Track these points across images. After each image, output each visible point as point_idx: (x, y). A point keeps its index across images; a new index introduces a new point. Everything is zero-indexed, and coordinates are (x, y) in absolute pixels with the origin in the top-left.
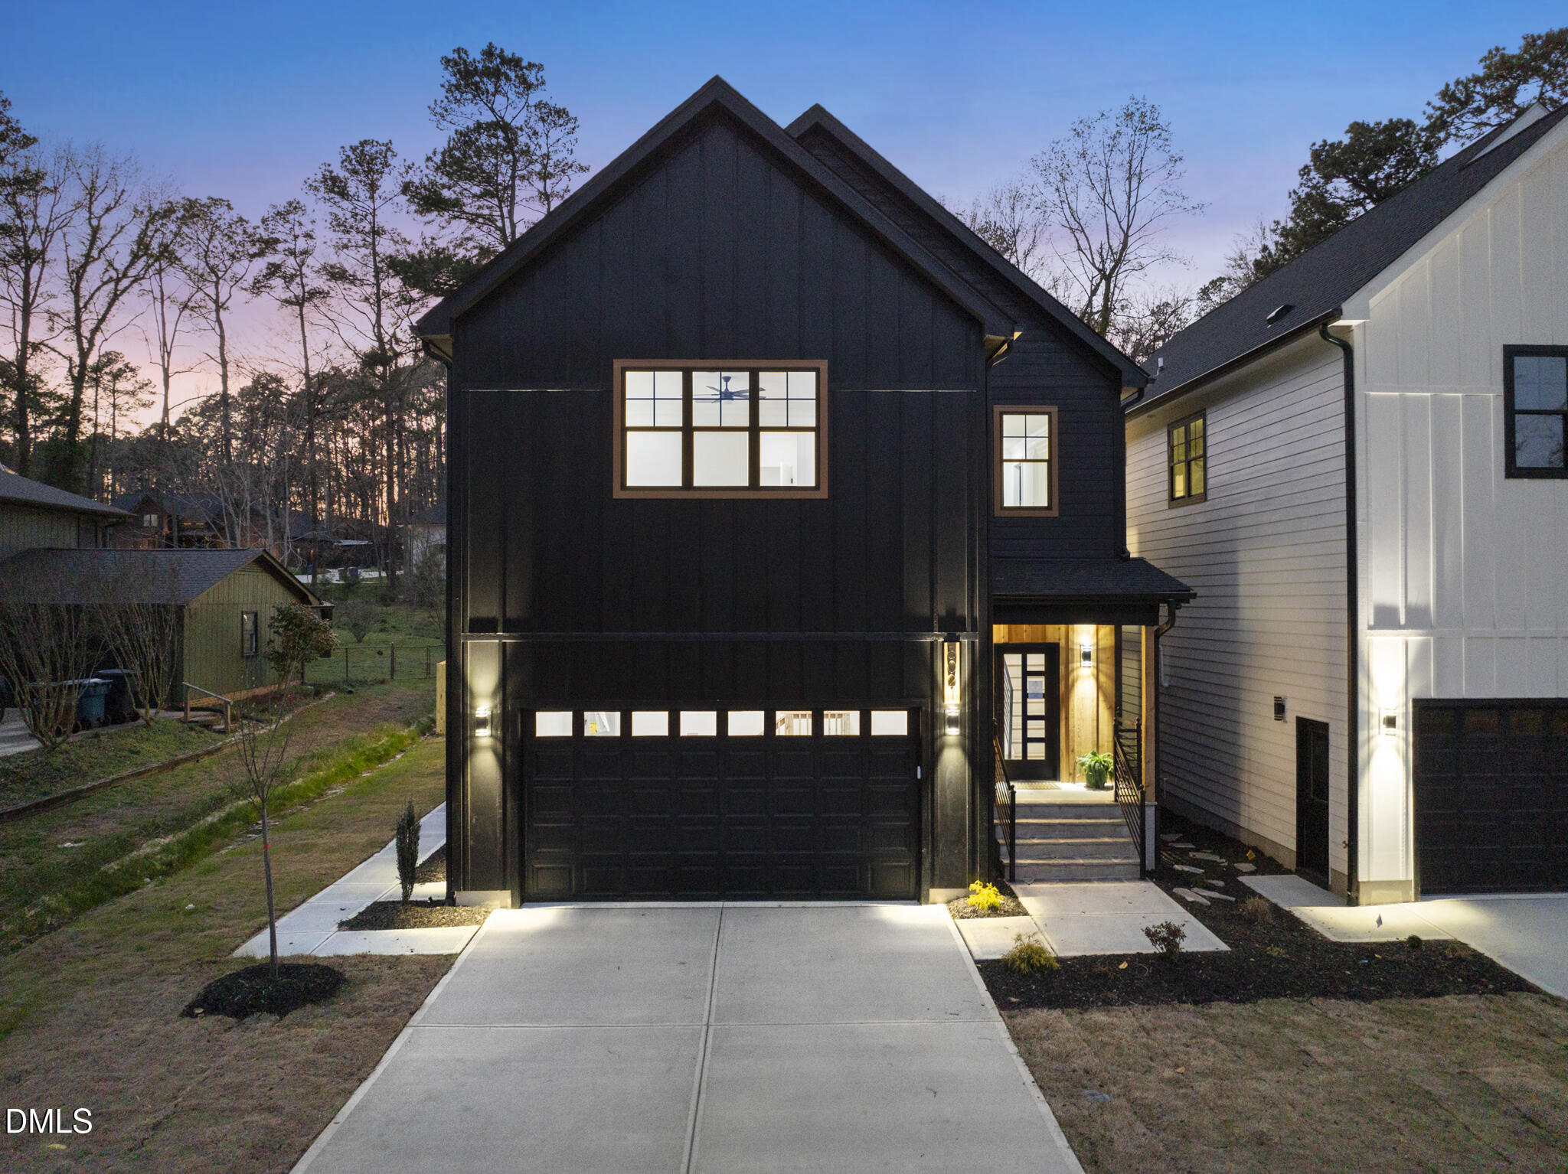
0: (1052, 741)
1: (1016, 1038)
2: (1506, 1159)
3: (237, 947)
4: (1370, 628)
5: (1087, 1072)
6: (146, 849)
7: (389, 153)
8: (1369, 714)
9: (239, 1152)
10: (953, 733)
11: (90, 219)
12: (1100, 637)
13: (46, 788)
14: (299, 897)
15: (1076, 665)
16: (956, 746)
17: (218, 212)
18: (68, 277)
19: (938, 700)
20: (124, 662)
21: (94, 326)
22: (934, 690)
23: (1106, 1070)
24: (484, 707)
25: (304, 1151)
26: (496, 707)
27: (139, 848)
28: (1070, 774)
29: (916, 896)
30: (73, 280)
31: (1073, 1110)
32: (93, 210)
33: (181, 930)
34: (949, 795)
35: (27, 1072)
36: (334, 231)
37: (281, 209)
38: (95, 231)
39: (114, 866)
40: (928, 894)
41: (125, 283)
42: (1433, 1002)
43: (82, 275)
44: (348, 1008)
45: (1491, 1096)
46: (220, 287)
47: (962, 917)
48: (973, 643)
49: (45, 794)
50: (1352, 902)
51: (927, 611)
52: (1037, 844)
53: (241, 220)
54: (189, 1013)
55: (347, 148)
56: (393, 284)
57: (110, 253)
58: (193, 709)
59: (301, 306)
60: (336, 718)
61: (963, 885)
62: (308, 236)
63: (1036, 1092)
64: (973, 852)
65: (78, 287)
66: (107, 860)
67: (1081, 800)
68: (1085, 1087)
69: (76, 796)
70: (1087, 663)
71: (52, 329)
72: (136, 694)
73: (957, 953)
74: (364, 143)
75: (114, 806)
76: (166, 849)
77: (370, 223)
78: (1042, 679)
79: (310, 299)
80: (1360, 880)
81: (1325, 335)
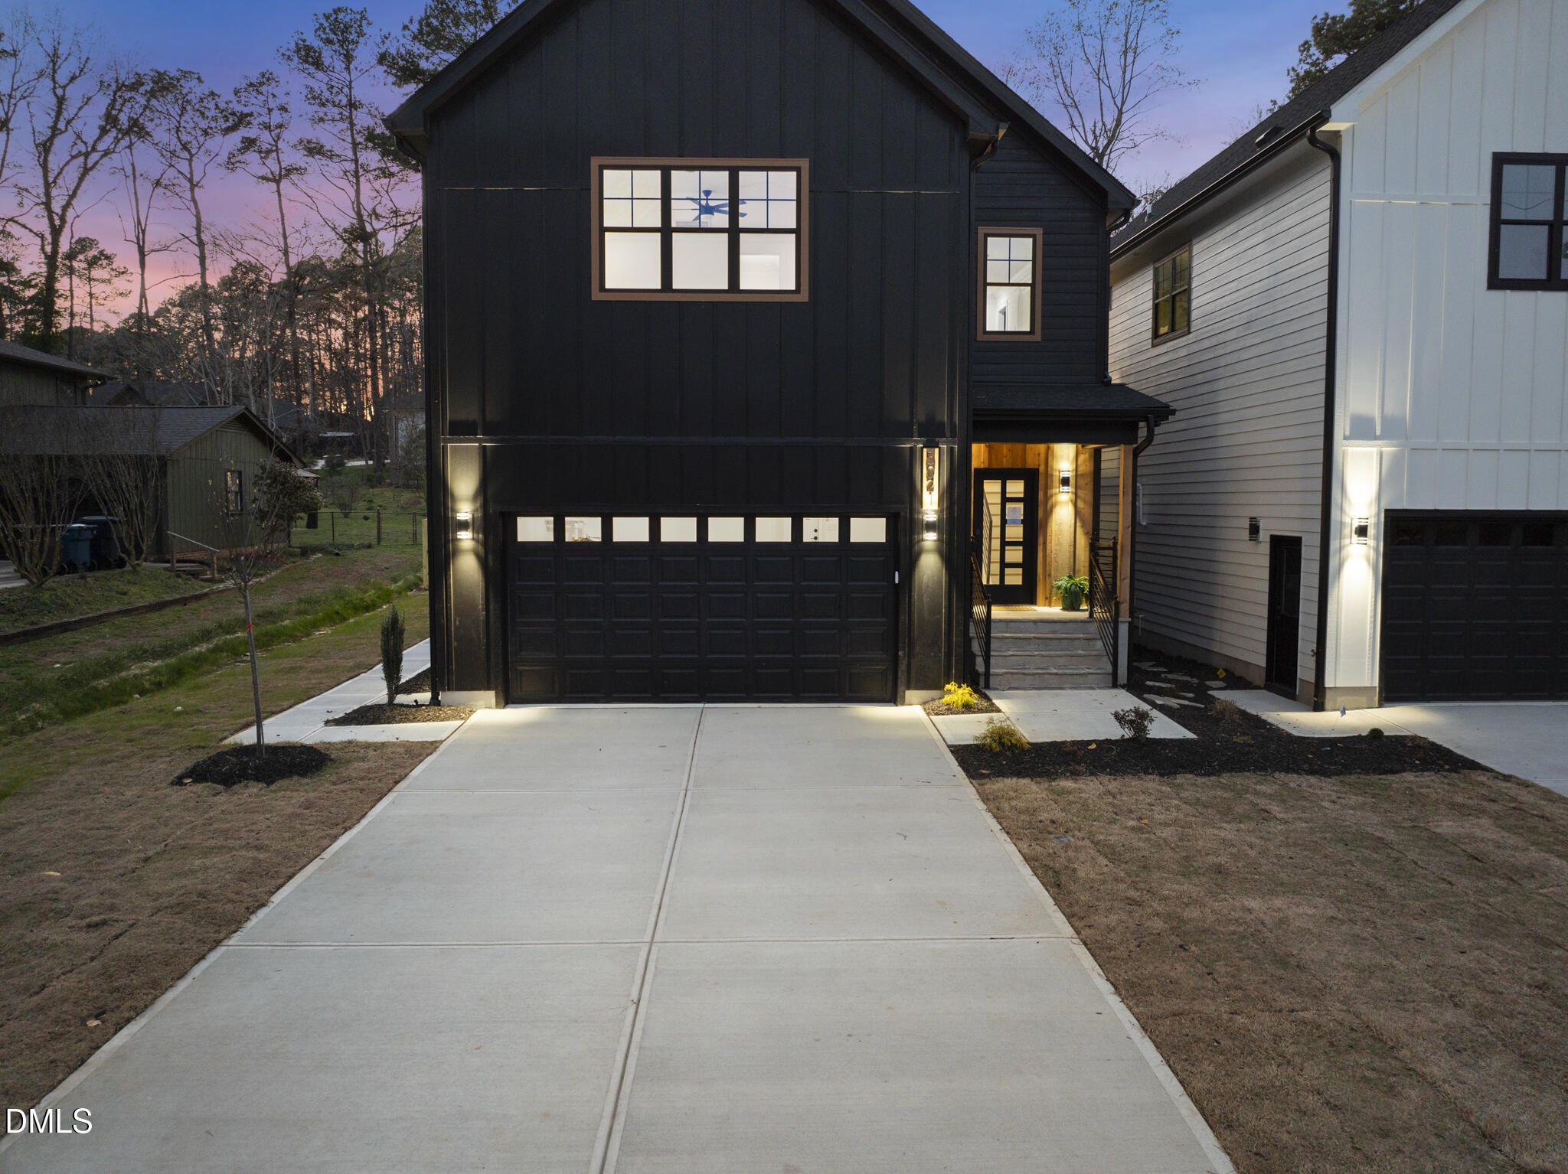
0: (1029, 565)
1: (985, 799)
2: (1449, 883)
3: (225, 738)
4: (1345, 438)
5: (1053, 822)
6: (135, 670)
7: (364, 22)
8: (1342, 524)
9: (227, 876)
10: (930, 538)
11: (55, 88)
12: (1079, 463)
13: (33, 619)
14: (286, 704)
15: (1055, 490)
16: (934, 551)
17: (187, 85)
18: (35, 150)
19: (917, 505)
20: (108, 510)
21: (64, 203)
22: (913, 497)
23: (1072, 821)
24: (465, 511)
25: (290, 877)
26: (476, 510)
27: (129, 668)
28: (1046, 598)
29: (893, 698)
30: (40, 153)
31: (1038, 848)
32: (57, 79)
33: (170, 726)
34: (926, 600)
35: (22, 824)
36: (309, 103)
37: (254, 81)
38: (61, 101)
39: (103, 683)
40: (904, 697)
41: (94, 157)
42: (1390, 777)
43: (50, 147)
44: (334, 778)
45: (1437, 841)
46: (193, 163)
47: (937, 714)
48: (952, 449)
49: (32, 623)
50: (1319, 707)
51: (907, 417)
52: (1012, 655)
53: (212, 94)
54: (179, 781)
55: (321, 16)
56: (372, 158)
57: (77, 125)
58: (179, 561)
59: (278, 182)
60: (323, 575)
61: (937, 685)
62: (283, 109)
63: (1003, 836)
64: (949, 655)
65: (46, 160)
66: (97, 676)
67: (1056, 618)
68: (1051, 833)
69: (65, 627)
70: (1066, 488)
71: (21, 204)
72: (121, 540)
73: (931, 741)
74: (337, 11)
75: (104, 637)
76: (155, 671)
77: (347, 96)
78: (1021, 506)
79: (287, 175)
80: (1326, 686)
81: (1313, 140)
